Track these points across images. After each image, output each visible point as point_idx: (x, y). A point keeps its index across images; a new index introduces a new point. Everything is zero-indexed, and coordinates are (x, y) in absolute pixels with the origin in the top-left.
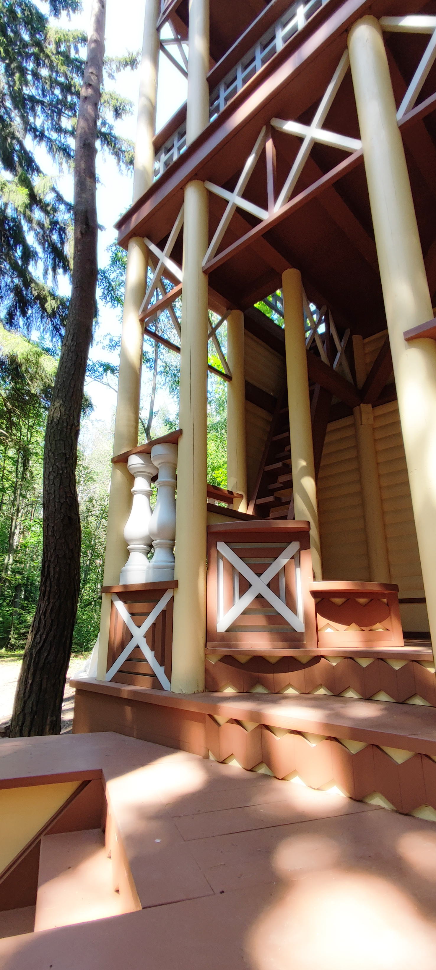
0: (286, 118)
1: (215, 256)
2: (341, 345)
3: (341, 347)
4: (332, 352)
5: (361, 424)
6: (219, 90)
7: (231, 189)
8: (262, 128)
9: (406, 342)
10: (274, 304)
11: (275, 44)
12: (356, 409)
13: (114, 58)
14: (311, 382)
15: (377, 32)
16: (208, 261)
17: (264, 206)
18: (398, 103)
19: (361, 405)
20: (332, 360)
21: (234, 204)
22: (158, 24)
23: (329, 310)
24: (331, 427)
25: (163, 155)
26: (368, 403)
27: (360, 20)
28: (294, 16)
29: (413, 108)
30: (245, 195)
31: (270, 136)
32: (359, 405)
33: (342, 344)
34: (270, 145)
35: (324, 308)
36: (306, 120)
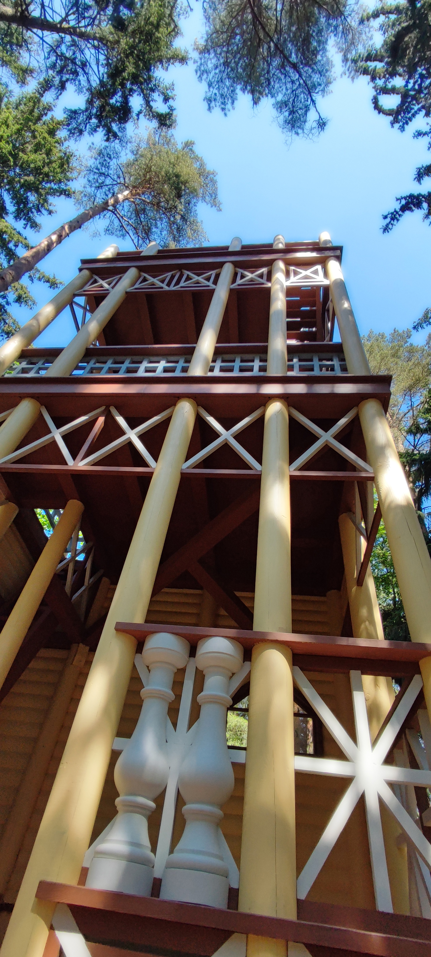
0: (122, 414)
1: (14, 463)
2: (89, 581)
3: (89, 582)
4: (78, 584)
5: (72, 664)
6: (91, 360)
7: (58, 427)
8: (101, 406)
9: (115, 632)
10: (53, 516)
11: (139, 367)
12: (74, 646)
13: (41, 271)
14: (44, 603)
15: (193, 412)
16: (5, 462)
17: (74, 456)
18: (187, 459)
19: (81, 645)
20: (74, 591)
21: (53, 437)
22: (77, 292)
23: (94, 548)
24: (43, 653)
25: (25, 363)
26: (87, 645)
27: (187, 398)
28: (159, 362)
29: (193, 468)
30: (66, 438)
31: (105, 414)
32: (79, 643)
33: (91, 580)
34: (101, 420)
35: (91, 544)
36: (132, 426)
